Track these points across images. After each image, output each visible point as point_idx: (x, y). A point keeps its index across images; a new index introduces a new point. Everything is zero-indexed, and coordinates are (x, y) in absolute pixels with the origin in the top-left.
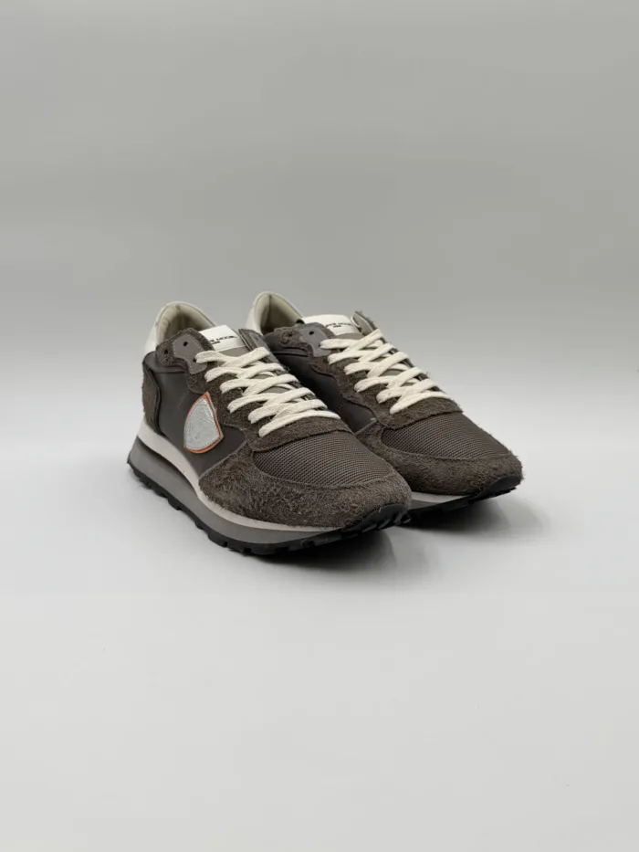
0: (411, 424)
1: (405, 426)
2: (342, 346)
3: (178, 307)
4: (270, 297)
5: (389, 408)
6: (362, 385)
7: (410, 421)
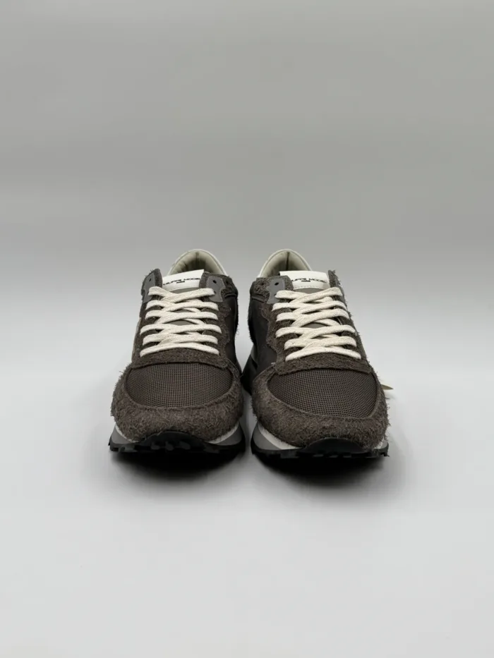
0: (293, 373)
1: (287, 374)
2: (290, 297)
3: (197, 254)
4: (288, 253)
5: (286, 356)
6: (281, 332)
7: (294, 370)
